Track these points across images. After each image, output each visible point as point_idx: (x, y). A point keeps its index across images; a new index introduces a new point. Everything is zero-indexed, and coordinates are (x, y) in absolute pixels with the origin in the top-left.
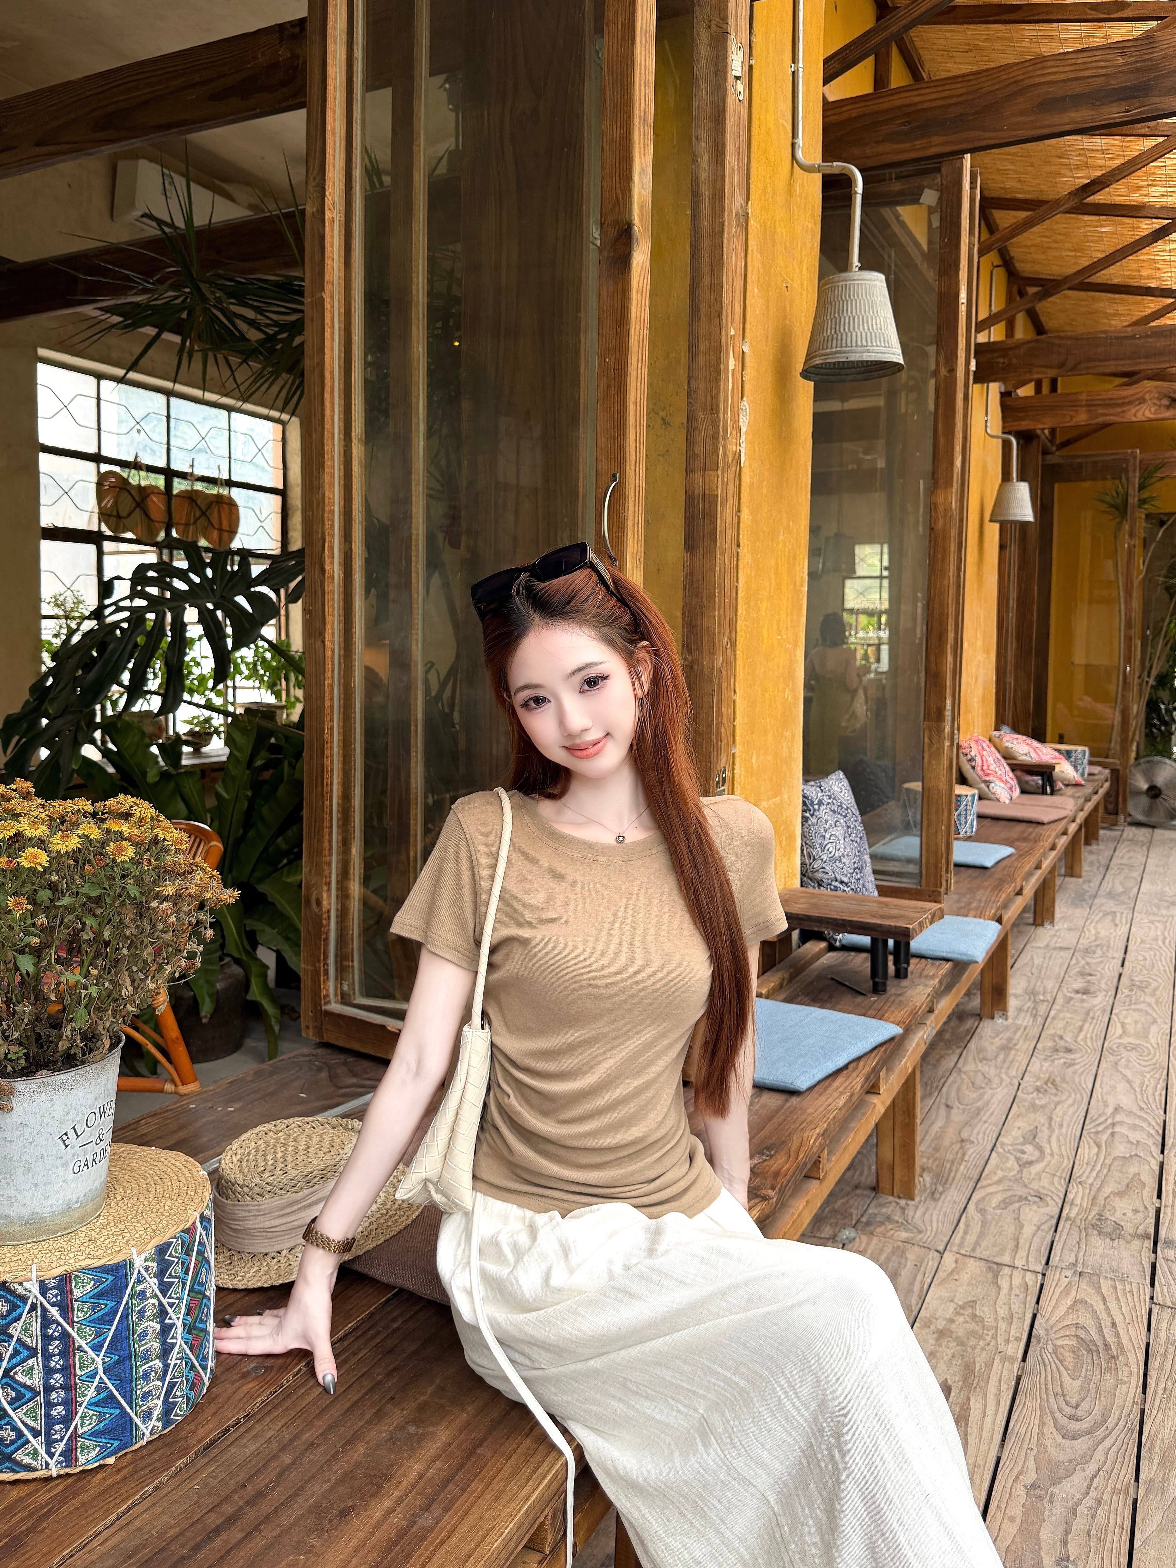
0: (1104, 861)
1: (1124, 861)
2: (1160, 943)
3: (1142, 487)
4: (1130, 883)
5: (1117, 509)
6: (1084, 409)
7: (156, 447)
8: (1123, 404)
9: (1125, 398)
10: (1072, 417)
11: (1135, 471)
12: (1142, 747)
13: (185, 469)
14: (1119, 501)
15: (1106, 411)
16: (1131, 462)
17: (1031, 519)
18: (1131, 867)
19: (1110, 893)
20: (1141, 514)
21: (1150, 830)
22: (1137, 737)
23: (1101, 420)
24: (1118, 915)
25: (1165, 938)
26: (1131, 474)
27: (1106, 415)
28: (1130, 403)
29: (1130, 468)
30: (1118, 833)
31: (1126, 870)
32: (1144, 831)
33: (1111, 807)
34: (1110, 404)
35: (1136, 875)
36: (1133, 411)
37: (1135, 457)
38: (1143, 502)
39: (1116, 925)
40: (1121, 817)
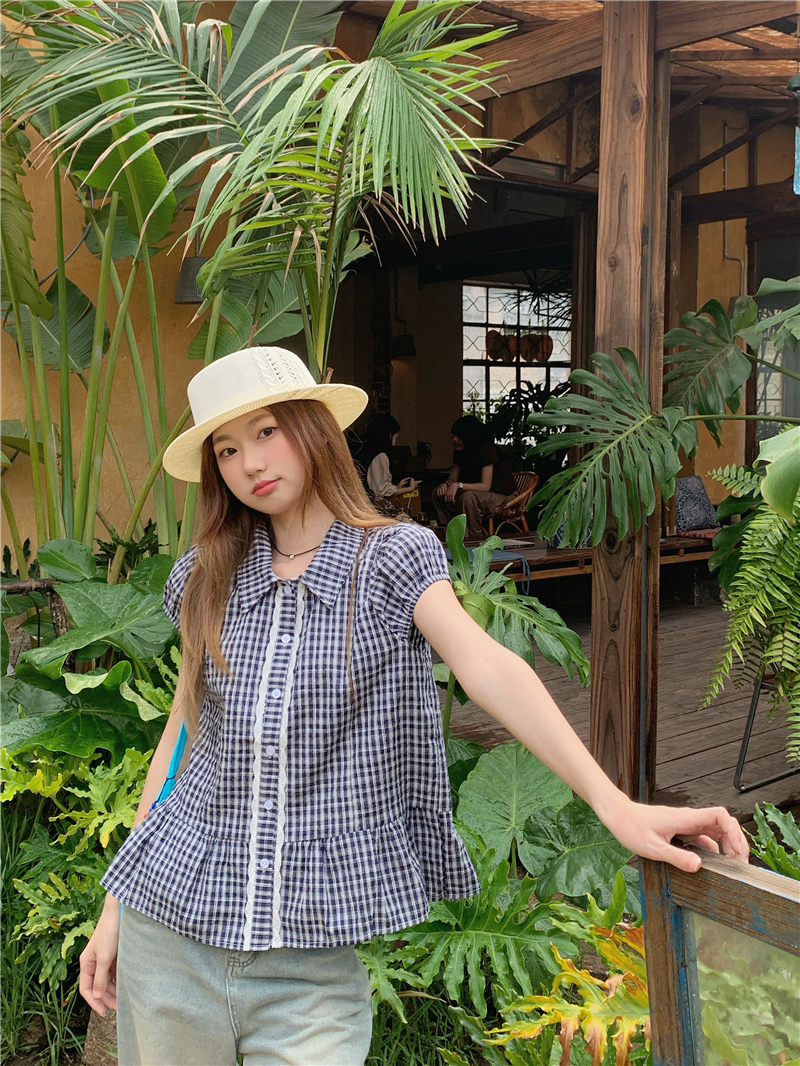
7: (512, 315)
13: (527, 324)
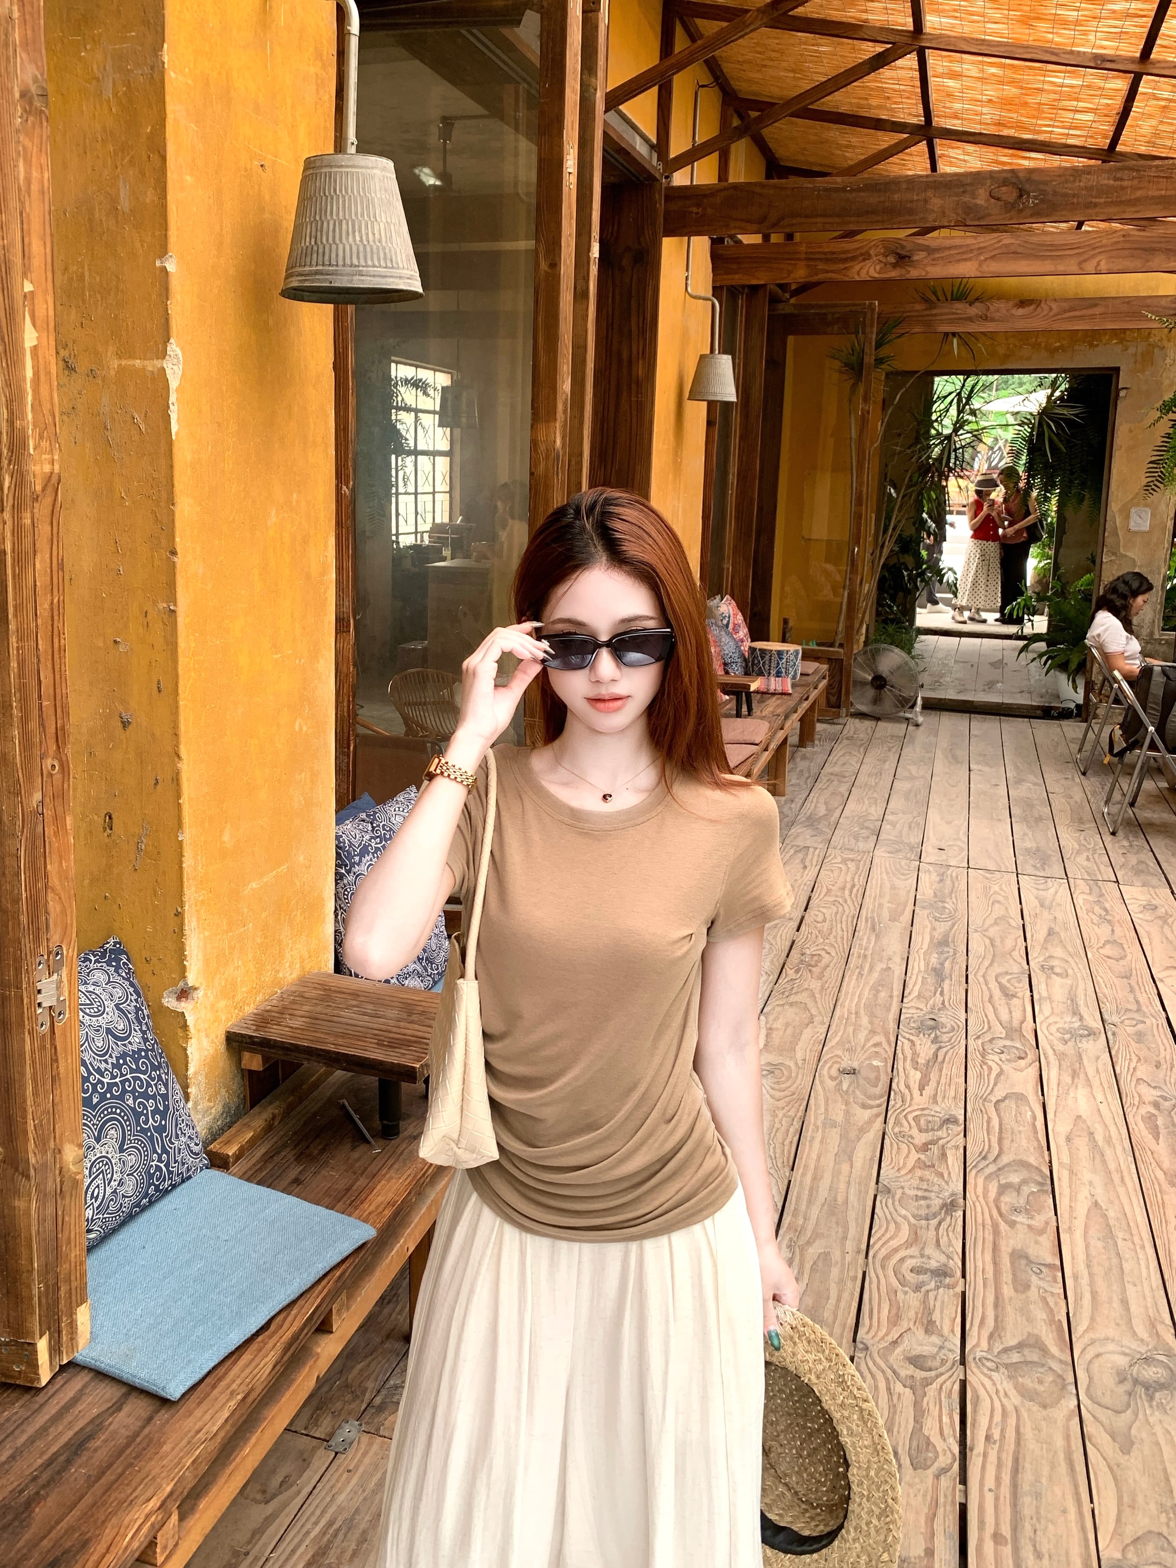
0: (815, 770)
1: (837, 769)
2: (847, 892)
3: (879, 345)
4: (836, 802)
5: (853, 369)
6: (803, 263)
8: (846, 260)
9: (847, 252)
10: (790, 273)
11: (872, 326)
12: (872, 631)
14: (854, 359)
15: (826, 267)
16: (869, 316)
17: (733, 398)
18: (841, 776)
19: (809, 818)
20: (880, 374)
21: (874, 723)
22: (867, 618)
23: (821, 277)
24: (811, 850)
25: (853, 886)
26: (868, 330)
27: (827, 272)
28: (853, 258)
29: (868, 322)
30: (839, 727)
31: (836, 783)
32: (868, 724)
33: (833, 699)
34: (831, 258)
35: (844, 789)
36: (857, 268)
37: (873, 310)
38: (879, 361)
39: (805, 867)
40: (843, 711)
